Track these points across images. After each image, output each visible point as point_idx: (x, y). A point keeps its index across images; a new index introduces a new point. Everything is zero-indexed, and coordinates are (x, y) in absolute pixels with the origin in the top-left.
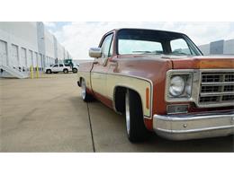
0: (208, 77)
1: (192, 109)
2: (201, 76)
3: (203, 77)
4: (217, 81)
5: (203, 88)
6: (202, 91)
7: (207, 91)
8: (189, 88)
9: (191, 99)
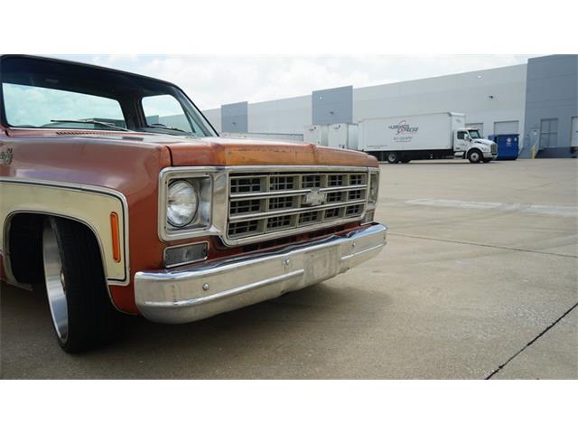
0: (242, 182)
1: (216, 251)
2: (228, 180)
3: (233, 182)
4: (256, 189)
5: (233, 204)
6: (232, 212)
7: (241, 211)
8: (206, 207)
9: (213, 230)
